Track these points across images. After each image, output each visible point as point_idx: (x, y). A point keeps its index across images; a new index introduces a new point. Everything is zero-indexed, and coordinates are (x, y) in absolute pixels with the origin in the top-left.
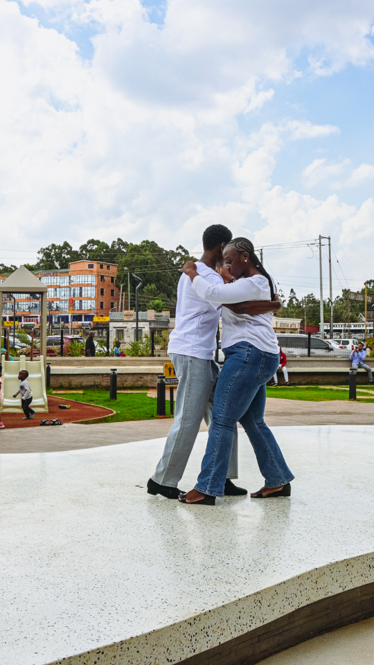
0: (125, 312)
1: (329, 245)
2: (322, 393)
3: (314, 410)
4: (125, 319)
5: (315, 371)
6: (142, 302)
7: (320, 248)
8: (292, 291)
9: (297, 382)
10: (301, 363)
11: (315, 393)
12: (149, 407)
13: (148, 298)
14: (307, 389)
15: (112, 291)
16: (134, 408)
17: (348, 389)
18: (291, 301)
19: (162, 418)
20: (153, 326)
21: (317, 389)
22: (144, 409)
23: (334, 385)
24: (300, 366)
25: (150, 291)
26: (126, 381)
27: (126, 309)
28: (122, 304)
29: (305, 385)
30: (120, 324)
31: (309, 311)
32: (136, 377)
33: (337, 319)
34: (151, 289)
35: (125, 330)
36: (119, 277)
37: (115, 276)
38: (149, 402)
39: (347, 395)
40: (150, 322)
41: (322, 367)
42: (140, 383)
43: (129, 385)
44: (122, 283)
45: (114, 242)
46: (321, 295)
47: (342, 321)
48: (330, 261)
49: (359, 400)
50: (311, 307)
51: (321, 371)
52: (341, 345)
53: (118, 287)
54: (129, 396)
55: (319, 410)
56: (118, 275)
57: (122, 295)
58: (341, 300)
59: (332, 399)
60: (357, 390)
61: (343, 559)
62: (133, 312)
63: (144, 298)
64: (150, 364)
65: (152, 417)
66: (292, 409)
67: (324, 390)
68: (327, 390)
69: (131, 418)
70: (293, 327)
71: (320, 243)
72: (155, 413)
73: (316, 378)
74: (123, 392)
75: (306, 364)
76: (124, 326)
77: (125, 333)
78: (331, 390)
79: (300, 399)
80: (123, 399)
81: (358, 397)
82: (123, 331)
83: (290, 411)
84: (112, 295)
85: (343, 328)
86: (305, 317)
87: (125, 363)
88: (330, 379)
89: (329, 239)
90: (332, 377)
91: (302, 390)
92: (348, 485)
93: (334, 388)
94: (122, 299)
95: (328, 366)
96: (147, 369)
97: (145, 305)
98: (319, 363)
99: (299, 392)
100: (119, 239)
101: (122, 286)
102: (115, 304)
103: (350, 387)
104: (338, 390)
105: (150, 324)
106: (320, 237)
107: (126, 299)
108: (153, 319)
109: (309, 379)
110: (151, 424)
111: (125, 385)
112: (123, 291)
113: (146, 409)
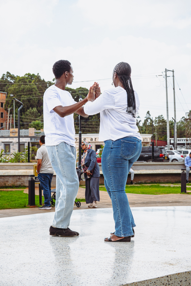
0: (11, 130)
1: (173, 76)
2: (162, 189)
3: (152, 200)
4: (11, 135)
5: (158, 173)
6: (26, 122)
7: (166, 79)
8: (148, 112)
9: (143, 181)
10: (146, 166)
11: (156, 189)
12: (23, 200)
13: (30, 119)
14: (150, 187)
15: (2, 114)
16: (12, 201)
17: (180, 186)
18: (146, 121)
19: (32, 207)
20: (33, 141)
21: (158, 187)
22: (19, 202)
23: (172, 183)
24: (146, 169)
25: (32, 113)
26: (7, 182)
27: (13, 127)
28: (9, 124)
29: (149, 183)
30: (7, 140)
31: (159, 128)
32: (16, 178)
33: (181, 135)
34: (33, 112)
35: (11, 144)
36: (7, 103)
37: (5, 102)
38: (24, 197)
39: (180, 190)
40: (31, 138)
41: (163, 169)
42: (19, 183)
43: (10, 185)
44: (10, 107)
45: (4, 75)
46: (168, 116)
47: (185, 136)
48: (174, 89)
49: (188, 193)
50: (161, 126)
51: (162, 173)
52: (182, 155)
53: (6, 110)
54: (9, 193)
55: (156, 200)
56: (7, 101)
57: (10, 117)
58: (186, 120)
59: (168, 193)
60: (187, 186)
61: (132, 282)
62: (17, 130)
63: (27, 119)
64: (27, 169)
65: (25, 207)
66: (135, 200)
67: (164, 187)
68: (166, 187)
69: (9, 207)
70: (145, 141)
71: (166, 75)
72: (27, 204)
73: (158, 178)
74: (5, 190)
75: (150, 167)
76: (11, 141)
77: (11, 146)
78: (170, 187)
79: (143, 193)
80: (4, 195)
81: (188, 191)
82: (9, 145)
83: (133, 202)
84: (2, 117)
85: (185, 142)
86: (156, 133)
87: (7, 167)
88: (169, 179)
89: (173, 71)
90: (170, 178)
91: (147, 187)
92: (153, 242)
93: (172, 185)
94: (10, 120)
95: (167, 169)
96: (24, 172)
97: (28, 125)
98: (161, 166)
99: (144, 189)
100: (8, 73)
101: (9, 109)
102: (4, 124)
103: (182, 185)
104: (174, 187)
105: (31, 139)
106: (166, 70)
107: (13, 120)
108: (33, 135)
109: (153, 179)
110: (22, 211)
111: (7, 185)
112: (10, 114)
113: (21, 201)
